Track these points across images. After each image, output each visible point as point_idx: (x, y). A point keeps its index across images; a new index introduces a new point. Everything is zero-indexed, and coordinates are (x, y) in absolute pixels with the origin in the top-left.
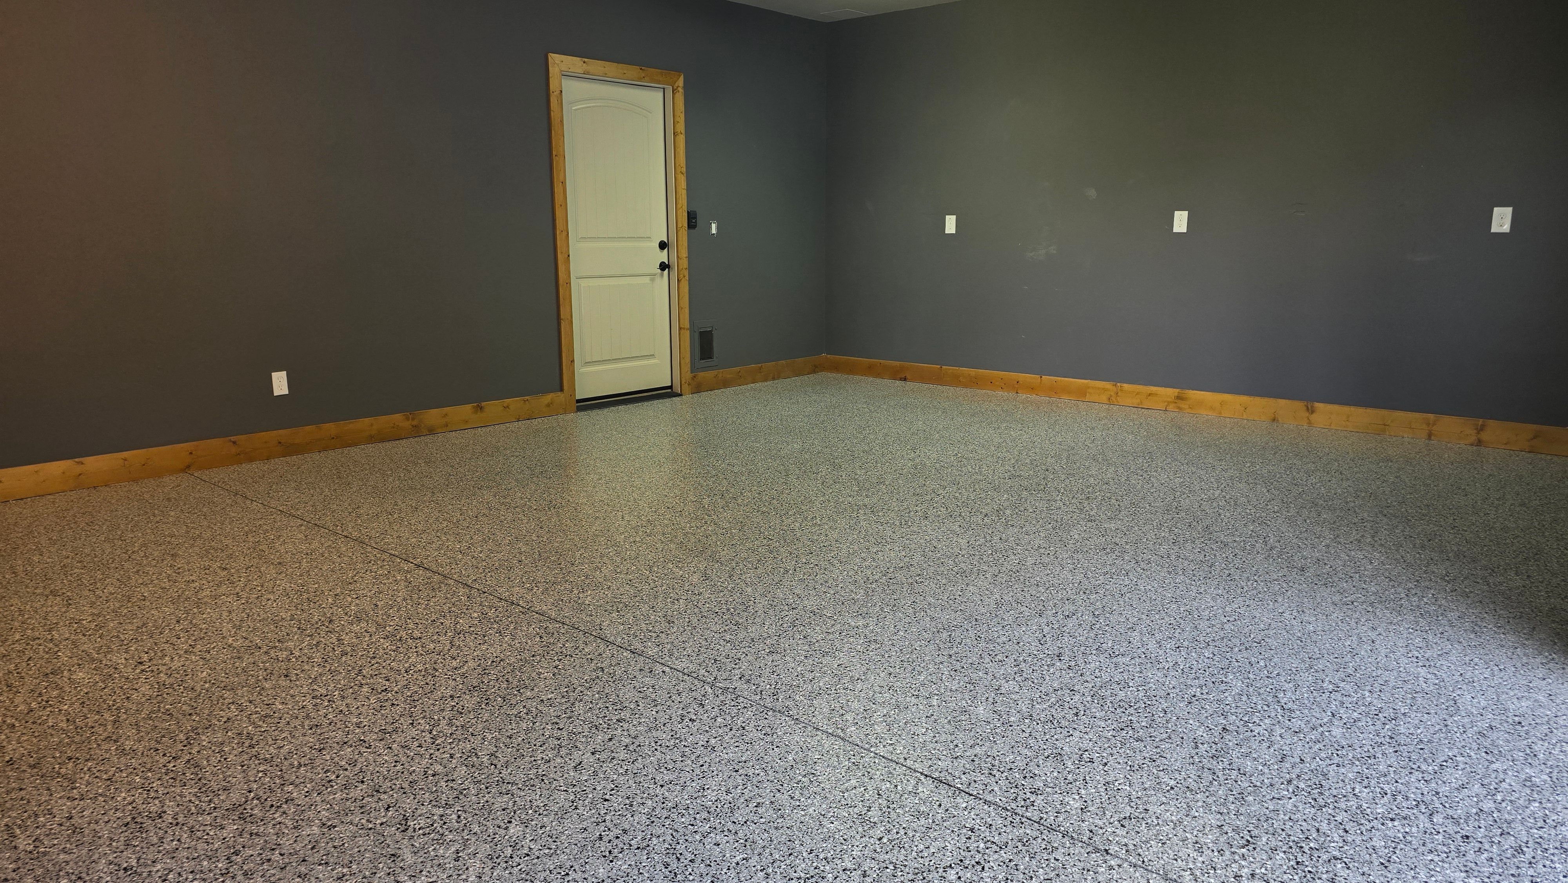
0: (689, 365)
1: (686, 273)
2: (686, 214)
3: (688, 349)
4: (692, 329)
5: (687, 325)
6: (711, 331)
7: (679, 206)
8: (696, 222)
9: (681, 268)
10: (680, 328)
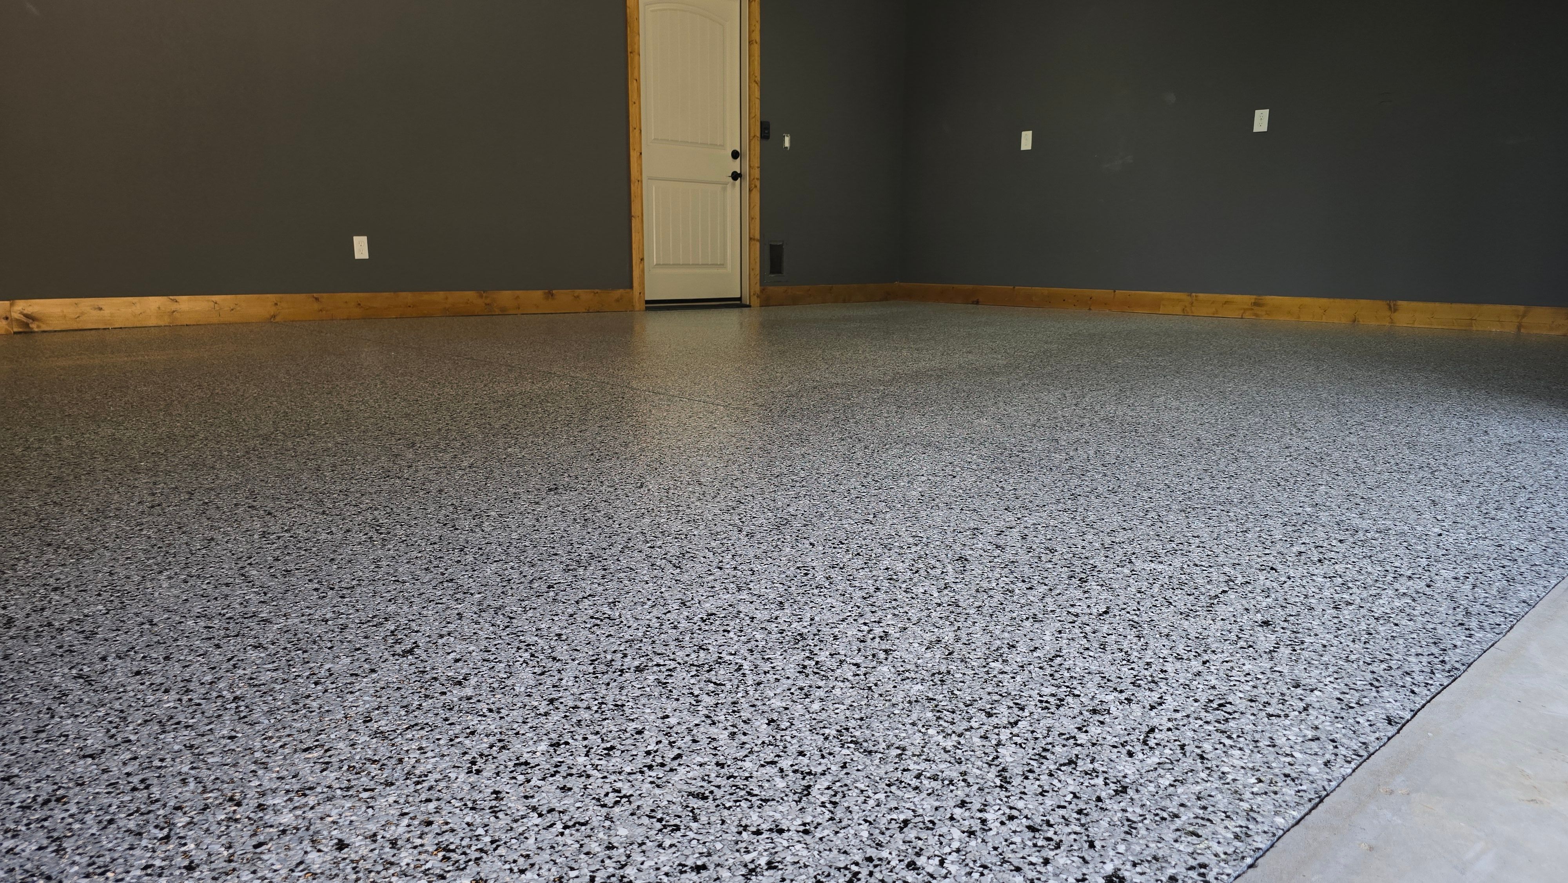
0: (758, 277)
1: (758, 183)
2: (759, 124)
3: (758, 260)
4: (762, 240)
5: (757, 236)
6: (781, 246)
7: (752, 115)
8: (769, 133)
9: (752, 178)
10: (750, 239)
